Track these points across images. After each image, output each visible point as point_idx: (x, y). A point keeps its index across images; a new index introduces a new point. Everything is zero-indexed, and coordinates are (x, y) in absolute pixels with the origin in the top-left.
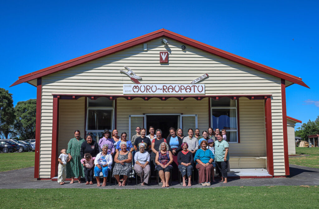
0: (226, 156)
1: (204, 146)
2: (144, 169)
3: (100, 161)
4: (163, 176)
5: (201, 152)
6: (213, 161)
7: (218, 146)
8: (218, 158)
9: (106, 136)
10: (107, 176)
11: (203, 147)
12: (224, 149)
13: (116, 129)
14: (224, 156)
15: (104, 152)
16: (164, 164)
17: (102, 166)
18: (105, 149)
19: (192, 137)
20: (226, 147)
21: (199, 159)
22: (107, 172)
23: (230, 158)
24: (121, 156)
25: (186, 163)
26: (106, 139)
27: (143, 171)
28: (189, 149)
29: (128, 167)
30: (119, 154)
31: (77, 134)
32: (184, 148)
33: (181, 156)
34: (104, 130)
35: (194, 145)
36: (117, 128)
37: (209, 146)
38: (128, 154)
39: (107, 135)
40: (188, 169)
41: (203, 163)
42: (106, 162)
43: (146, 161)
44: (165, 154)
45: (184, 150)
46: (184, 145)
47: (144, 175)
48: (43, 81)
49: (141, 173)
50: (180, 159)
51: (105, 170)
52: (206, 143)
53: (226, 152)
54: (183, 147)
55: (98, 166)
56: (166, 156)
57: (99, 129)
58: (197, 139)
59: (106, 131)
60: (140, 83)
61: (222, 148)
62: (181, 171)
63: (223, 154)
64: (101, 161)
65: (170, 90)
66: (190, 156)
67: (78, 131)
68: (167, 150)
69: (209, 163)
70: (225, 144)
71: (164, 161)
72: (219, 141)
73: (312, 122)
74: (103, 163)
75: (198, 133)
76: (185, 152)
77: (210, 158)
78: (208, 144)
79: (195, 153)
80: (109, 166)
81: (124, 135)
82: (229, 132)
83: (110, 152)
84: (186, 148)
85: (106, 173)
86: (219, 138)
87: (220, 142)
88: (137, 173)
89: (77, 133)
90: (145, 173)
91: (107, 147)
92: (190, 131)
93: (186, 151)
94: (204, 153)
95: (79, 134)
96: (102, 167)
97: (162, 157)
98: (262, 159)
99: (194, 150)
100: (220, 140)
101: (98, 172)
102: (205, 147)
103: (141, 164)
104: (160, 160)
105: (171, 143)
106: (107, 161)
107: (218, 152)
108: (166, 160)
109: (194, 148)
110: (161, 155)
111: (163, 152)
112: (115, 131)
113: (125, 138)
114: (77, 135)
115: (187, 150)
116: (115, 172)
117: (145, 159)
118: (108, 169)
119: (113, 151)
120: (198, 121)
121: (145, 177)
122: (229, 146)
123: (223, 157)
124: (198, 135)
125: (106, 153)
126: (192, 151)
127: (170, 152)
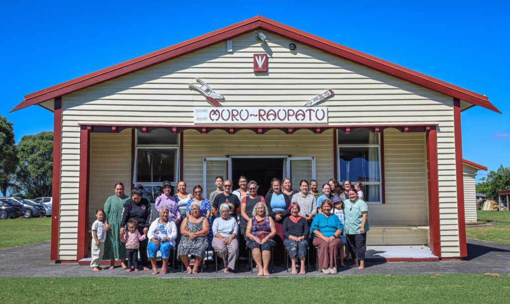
0: (363, 226)
1: (327, 208)
2: (228, 246)
3: (156, 233)
4: (259, 258)
5: (321, 218)
6: (342, 234)
7: (351, 209)
8: (350, 229)
9: (166, 192)
10: (168, 258)
11: (325, 210)
12: (361, 214)
13: (182, 180)
14: (360, 225)
15: (163, 219)
16: (260, 237)
17: (159, 241)
18: (165, 213)
19: (306, 194)
20: (363, 211)
21: (318, 230)
22: (167, 250)
23: (370, 228)
24: (191, 225)
25: (297, 236)
26: (167, 197)
27: (227, 249)
28: (302, 213)
29: (203, 243)
30: (188, 221)
31: (119, 188)
32: (293, 212)
33: (289, 225)
34: (163, 183)
35: (310, 207)
36: (184, 179)
37: (335, 207)
38: (202, 222)
39: (166, 190)
40: (299, 246)
41: (324, 236)
42: (166, 233)
43: (231, 233)
44: (262, 221)
45: (294, 216)
46: (293, 207)
47: (227, 256)
48: (64, 102)
49: (224, 253)
50: (287, 230)
51: (165, 247)
52: (329, 204)
53: (363, 219)
54: (292, 210)
55: (154, 240)
56: (265, 225)
57: (154, 181)
58: (315, 198)
59: (166, 184)
60: (222, 106)
61: (358, 213)
62: (288, 250)
63: (359, 222)
64: (158, 233)
65: (271, 117)
66: (304, 224)
67: (121, 184)
68: (267, 214)
69: (334, 236)
70: (361, 205)
71: (261, 232)
72: (351, 200)
73: (506, 169)
74: (162, 236)
75: (315, 187)
76: (296, 219)
77: (337, 229)
78: (333, 206)
79: (311, 220)
80: (171, 241)
81: (197, 190)
82: (367, 186)
83: (173, 217)
84: (296, 212)
85: (167, 253)
86: (352, 196)
87: (354, 202)
88: (217, 252)
89: (118, 186)
90: (229, 252)
91: (167, 210)
92: (304, 183)
93: (297, 216)
94: (326, 220)
95: (123, 189)
96: (160, 243)
97: (258, 227)
98: (422, 229)
99: (310, 215)
100: (354, 199)
101: (154, 251)
102: (328, 210)
103: (223, 237)
104: (254, 231)
105: (272, 203)
106: (168, 233)
107: (350, 218)
108: (264, 232)
109: (310, 211)
110: (255, 223)
111: (259, 219)
112: (181, 183)
113: (199, 195)
114: (119, 191)
115: (299, 214)
116: (181, 252)
117: (230, 230)
118: (170, 246)
119: (179, 217)
120: (316, 168)
121: (229, 258)
122: (368, 208)
123: (357, 227)
124: (316, 191)
125: (166, 220)
126: (307, 216)
127: (270, 218)
